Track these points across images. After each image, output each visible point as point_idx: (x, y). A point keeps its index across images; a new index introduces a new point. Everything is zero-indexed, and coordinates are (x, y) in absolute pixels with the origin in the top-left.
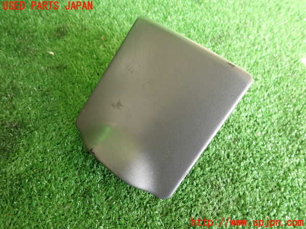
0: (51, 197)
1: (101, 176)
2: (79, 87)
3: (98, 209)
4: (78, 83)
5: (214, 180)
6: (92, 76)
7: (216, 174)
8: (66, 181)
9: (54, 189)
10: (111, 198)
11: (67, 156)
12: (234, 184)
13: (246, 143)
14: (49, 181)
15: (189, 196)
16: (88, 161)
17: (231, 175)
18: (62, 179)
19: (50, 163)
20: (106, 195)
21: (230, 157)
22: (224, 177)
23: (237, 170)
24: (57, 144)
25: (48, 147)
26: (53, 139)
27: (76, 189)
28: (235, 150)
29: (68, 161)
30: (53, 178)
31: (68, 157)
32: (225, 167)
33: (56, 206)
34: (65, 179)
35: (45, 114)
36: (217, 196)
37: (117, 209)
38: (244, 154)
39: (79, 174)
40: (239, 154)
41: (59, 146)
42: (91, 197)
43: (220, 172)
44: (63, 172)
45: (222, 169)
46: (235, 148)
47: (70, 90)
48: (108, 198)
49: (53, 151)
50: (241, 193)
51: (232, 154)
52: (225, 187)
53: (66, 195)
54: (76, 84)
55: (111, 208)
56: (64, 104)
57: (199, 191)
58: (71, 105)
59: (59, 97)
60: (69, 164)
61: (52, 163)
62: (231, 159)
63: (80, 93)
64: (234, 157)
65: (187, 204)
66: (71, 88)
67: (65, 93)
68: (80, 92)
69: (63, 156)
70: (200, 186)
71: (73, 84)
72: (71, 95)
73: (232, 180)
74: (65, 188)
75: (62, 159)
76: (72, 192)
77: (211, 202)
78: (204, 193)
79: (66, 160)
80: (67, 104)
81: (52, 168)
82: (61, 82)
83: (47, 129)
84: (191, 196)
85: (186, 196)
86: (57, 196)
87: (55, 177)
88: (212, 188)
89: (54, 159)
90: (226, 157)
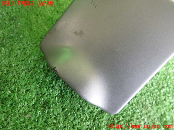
0: (13, 106)
1: (59, 91)
2: (42, 18)
3: (55, 118)
4: (41, 15)
5: (144, 101)
6: (53, 12)
7: (145, 97)
8: (28, 93)
9: (16, 98)
10: (66, 110)
11: (29, 72)
12: (157, 105)
13: (163, 76)
14: (13, 92)
15: (127, 113)
16: (48, 78)
17: (155, 98)
18: (24, 91)
19: (15, 76)
20: (62, 107)
21: (153, 85)
22: (150, 100)
23: (159, 95)
24: (22, 61)
25: (13, 63)
26: (17, 57)
27: (37, 100)
28: (157, 81)
29: (31, 75)
30: (17, 89)
31: (31, 72)
32: (151, 92)
33: (17, 114)
34: (27, 91)
35: (12, 35)
36: (146, 114)
37: (72, 119)
38: (162, 84)
39: (40, 87)
40: (159, 84)
41: (23, 62)
42: (50, 108)
43: (148, 96)
44: (25, 85)
45: (149, 93)
46: (156, 79)
47: (35, 20)
48: (63, 109)
49: (17, 66)
50: (163, 113)
51: (154, 84)
52: (151, 107)
53: (27, 105)
54: (39, 16)
55: (66, 118)
56: (29, 29)
57: (134, 109)
58: (34, 31)
59: (25, 23)
60: (32, 79)
61: (16, 76)
62: (154, 87)
63: (43, 24)
64: (156, 85)
65: (126, 118)
66: (35, 18)
67: (30, 21)
68: (43, 22)
69: (26, 71)
70: (134, 105)
71: (37, 15)
72: (35, 24)
73: (156, 102)
74: (27, 99)
75: (26, 73)
76: (33, 102)
77: (143, 118)
78: (138, 111)
79: (29, 75)
80: (31, 30)
81: (15, 80)
82: (27, 12)
83: (13, 47)
84: (128, 112)
85: (125, 112)
86: (20, 106)
87: (18, 88)
88: (143, 107)
89: (18, 73)
90: (151, 85)
